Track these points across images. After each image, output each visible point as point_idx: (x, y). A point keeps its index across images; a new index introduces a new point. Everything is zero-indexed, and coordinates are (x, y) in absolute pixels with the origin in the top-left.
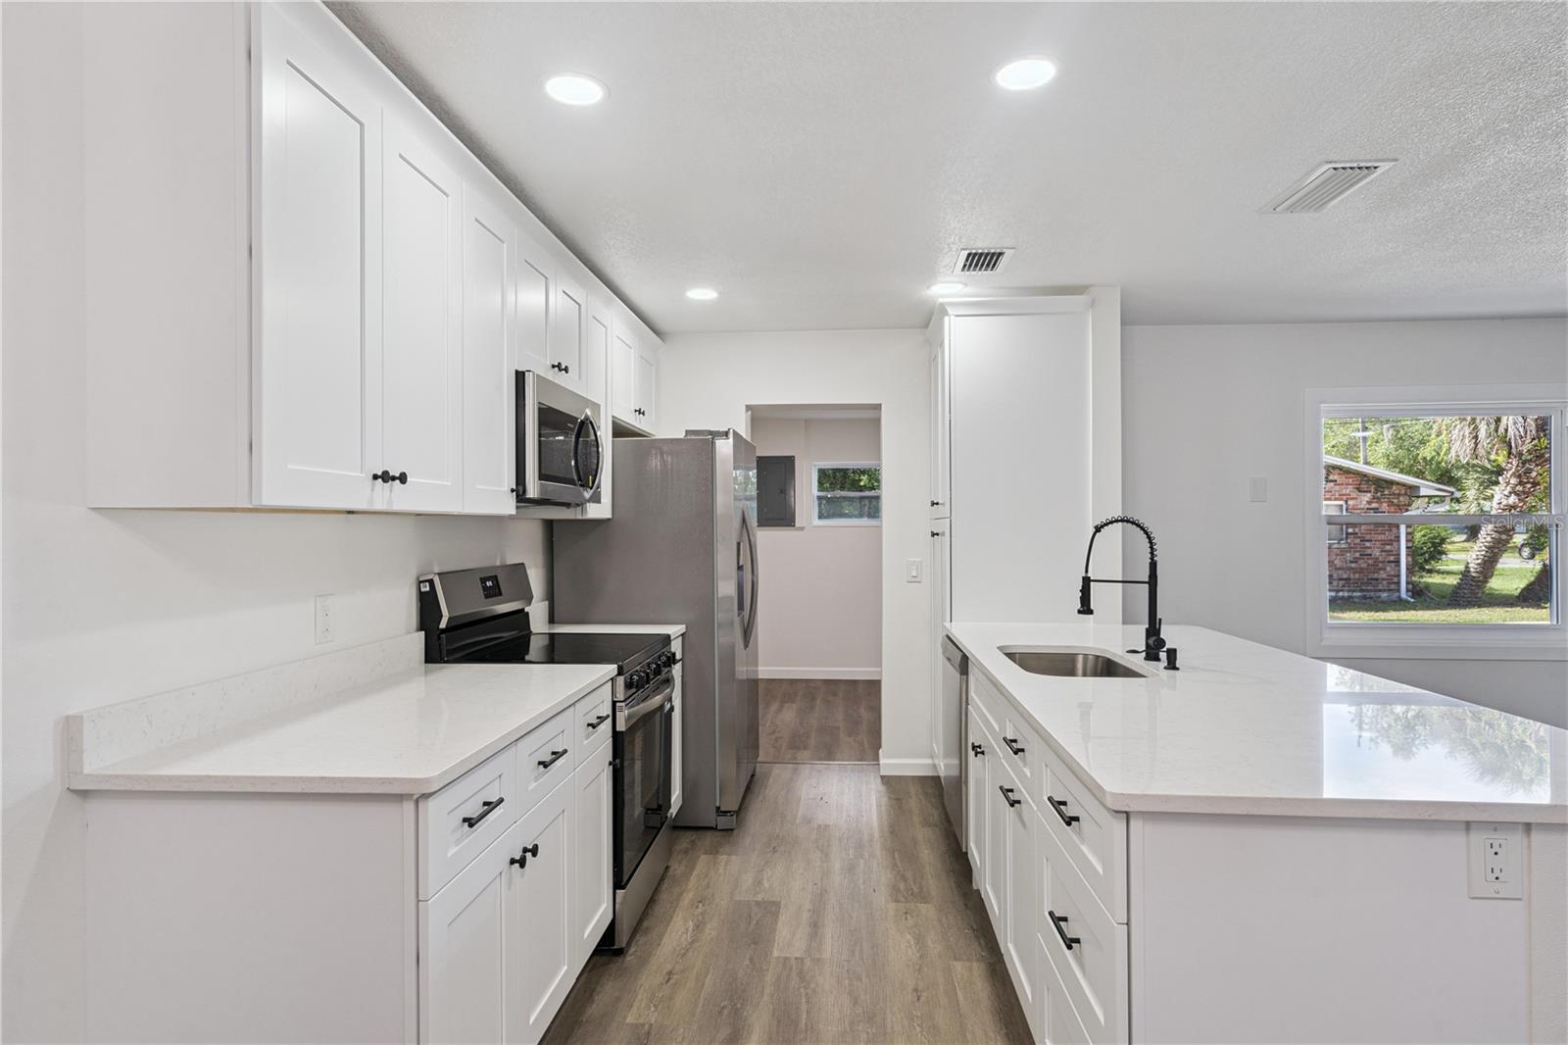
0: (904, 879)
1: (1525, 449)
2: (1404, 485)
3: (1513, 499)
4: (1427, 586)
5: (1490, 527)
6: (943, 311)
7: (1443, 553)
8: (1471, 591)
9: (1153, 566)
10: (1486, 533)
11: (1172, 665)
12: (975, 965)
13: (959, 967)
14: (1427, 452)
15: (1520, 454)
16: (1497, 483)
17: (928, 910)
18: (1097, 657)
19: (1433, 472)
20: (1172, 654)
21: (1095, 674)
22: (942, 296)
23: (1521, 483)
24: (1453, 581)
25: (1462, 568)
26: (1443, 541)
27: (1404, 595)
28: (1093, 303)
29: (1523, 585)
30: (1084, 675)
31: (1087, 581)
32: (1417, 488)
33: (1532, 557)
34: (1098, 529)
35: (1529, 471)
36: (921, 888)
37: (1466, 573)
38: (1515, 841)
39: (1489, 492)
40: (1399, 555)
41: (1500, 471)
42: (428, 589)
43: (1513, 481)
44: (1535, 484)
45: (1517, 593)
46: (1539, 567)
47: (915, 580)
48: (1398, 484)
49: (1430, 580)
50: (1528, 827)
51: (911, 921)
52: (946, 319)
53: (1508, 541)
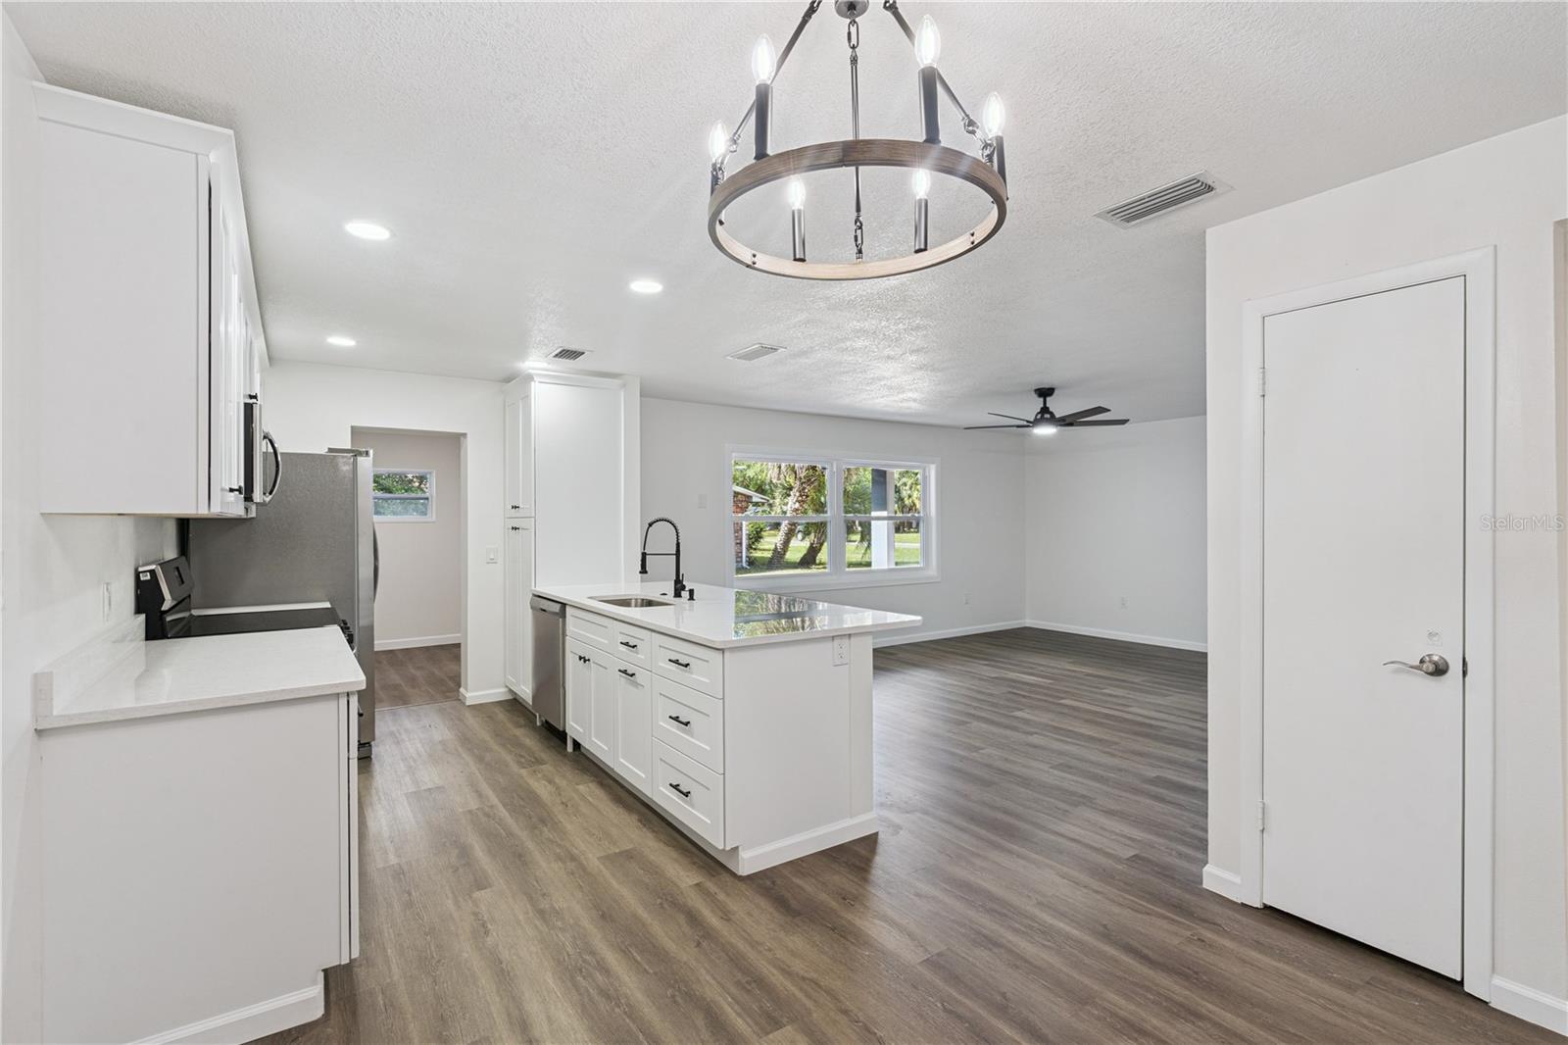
0: (522, 756)
1: (802, 476)
2: (744, 495)
3: (797, 505)
4: (755, 558)
5: (787, 522)
6: (530, 378)
7: (761, 538)
8: (777, 560)
9: (678, 545)
10: (784, 528)
11: (691, 598)
12: (590, 785)
13: (581, 788)
14: (750, 473)
15: (800, 478)
16: (789, 495)
17: (547, 768)
18: (643, 600)
19: (753, 487)
20: (691, 592)
21: (642, 606)
22: (530, 368)
23: (801, 496)
24: (768, 555)
25: (773, 547)
26: (761, 529)
27: (744, 565)
28: (624, 386)
29: (801, 555)
30: (636, 606)
31: (644, 555)
32: (751, 497)
33: (803, 539)
34: (650, 525)
35: (804, 489)
36: (536, 758)
37: (775, 550)
38: (846, 641)
39: (786, 500)
40: (741, 539)
41: (791, 489)
42: (148, 578)
43: (798, 494)
44: (807, 496)
45: (798, 561)
46: (808, 545)
47: (492, 561)
48: (742, 494)
49: (756, 555)
50: (850, 635)
51: (540, 775)
52: (533, 383)
53: (794, 530)
